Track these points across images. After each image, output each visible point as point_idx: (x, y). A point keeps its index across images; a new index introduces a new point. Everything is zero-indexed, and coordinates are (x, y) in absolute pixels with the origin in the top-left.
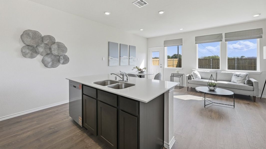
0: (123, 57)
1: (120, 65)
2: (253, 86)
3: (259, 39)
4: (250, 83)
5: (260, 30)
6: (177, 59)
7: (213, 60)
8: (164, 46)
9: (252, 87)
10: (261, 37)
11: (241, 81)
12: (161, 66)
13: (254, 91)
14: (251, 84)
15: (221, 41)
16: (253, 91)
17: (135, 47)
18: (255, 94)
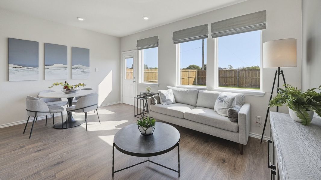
0: (53, 65)
1: (44, 79)
2: (237, 121)
3: (262, 30)
4: (233, 115)
5: (262, 15)
6: (195, 70)
7: (240, 72)
8: (138, 50)
9: (236, 124)
10: (264, 27)
11: (224, 110)
12: (135, 80)
13: (239, 134)
14: (235, 119)
15: (207, 37)
16: (238, 132)
17: (89, 50)
18: (240, 140)
